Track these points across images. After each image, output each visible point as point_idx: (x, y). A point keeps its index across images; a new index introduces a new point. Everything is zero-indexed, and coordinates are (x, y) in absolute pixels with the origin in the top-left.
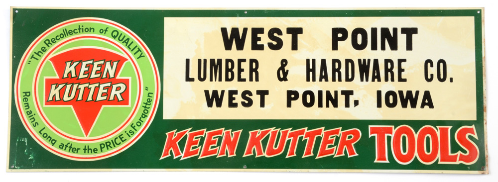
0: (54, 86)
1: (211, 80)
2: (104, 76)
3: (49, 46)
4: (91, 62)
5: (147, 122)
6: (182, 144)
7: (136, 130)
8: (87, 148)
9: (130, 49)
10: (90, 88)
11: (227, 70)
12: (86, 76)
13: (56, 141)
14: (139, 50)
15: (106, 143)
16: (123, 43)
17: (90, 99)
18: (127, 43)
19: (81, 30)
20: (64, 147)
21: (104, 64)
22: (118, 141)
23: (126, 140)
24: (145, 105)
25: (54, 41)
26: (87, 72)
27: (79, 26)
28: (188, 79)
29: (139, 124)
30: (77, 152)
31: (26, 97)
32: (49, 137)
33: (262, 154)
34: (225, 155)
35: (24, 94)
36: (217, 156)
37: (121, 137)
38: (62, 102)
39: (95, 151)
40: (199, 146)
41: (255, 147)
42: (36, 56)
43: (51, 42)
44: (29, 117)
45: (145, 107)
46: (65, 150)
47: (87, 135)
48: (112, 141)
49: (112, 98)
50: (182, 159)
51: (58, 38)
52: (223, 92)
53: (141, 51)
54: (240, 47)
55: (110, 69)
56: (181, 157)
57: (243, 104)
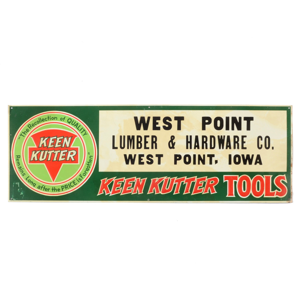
0: (34, 152)
1: (128, 148)
2: (63, 146)
3: (30, 128)
4: (55, 138)
5: (89, 173)
6: (110, 186)
7: (83, 178)
8: (54, 188)
9: (79, 130)
10: (55, 153)
11: (138, 142)
12: (53, 146)
13: (36, 184)
14: (84, 130)
15: (65, 186)
16: (74, 126)
17: (55, 159)
18: (77, 126)
19: (49, 119)
20: (41, 188)
21: (63, 139)
22: (72, 184)
23: (77, 184)
24: (88, 163)
25: (33, 125)
26: (53, 144)
27: (48, 116)
28: (114, 148)
29: (84, 174)
30: (48, 191)
31: (18, 158)
32: (32, 182)
33: (159, 192)
34: (137, 193)
35: (17, 157)
36: (131, 193)
37: (74, 182)
39: (59, 190)
40: (121, 187)
41: (154, 188)
42: (23, 134)
43: (31, 126)
44: (20, 170)
45: (88, 164)
46: (41, 189)
47: (53, 181)
48: (69, 184)
49: (68, 159)
50: (110, 195)
51: (36, 123)
52: (135, 155)
53: (85, 131)
54: (146, 128)
55: (67, 142)
56: (110, 194)
57: (148, 162)
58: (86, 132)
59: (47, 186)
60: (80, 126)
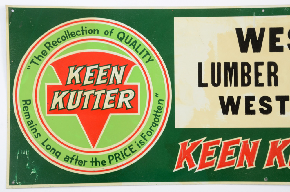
0: (57, 94)
1: (226, 85)
2: (111, 82)
3: (49, 50)
4: (96, 67)
5: (158, 131)
6: (196, 155)
7: (146, 140)
8: (94, 160)
9: (138, 52)
10: (97, 95)
11: (243, 74)
12: (91, 82)
13: (60, 153)
14: (148, 53)
15: (115, 155)
16: (130, 45)
17: (96, 107)
18: (134, 46)
19: (84, 32)
20: (70, 160)
21: (111, 69)
22: (128, 152)
23: (136, 151)
24: (155, 113)
25: (55, 44)
26: (93, 78)
27: (82, 27)
28: (201, 84)
29: (149, 133)
30: (84, 165)
31: (26, 105)
32: (53, 149)
33: (285, 165)
34: (244, 166)
35: (24, 103)
36: (234, 167)
37: (131, 148)
38: (65, 110)
39: (103, 163)
40: (215, 156)
41: (276, 157)
42: (36, 60)
43: (52, 45)
44: (30, 127)
45: (156, 115)
46: (71, 162)
47: (94, 146)
48: (121, 152)
49: (120, 106)
50: (197, 171)
51: (59, 40)
52: (239, 98)
53: (149, 55)
54: (257, 49)
55: (117, 74)
56: (195, 169)
57: (262, 111)
58: (151, 57)
59: (82, 156)
60: (140, 45)
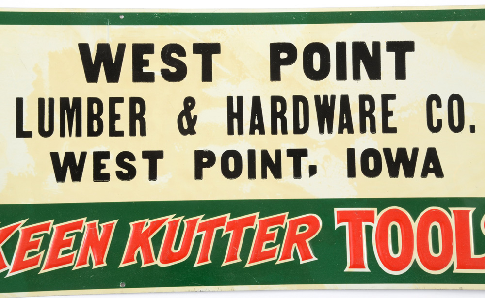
1: (62, 134)
6: (9, 249)
11: (91, 117)
28: (21, 133)
33: (153, 261)
34: (88, 265)
36: (72, 267)
40: (41, 251)
41: (140, 249)
50: (9, 275)
52: (83, 155)
54: (113, 76)
56: (7, 272)
57: (120, 175)
